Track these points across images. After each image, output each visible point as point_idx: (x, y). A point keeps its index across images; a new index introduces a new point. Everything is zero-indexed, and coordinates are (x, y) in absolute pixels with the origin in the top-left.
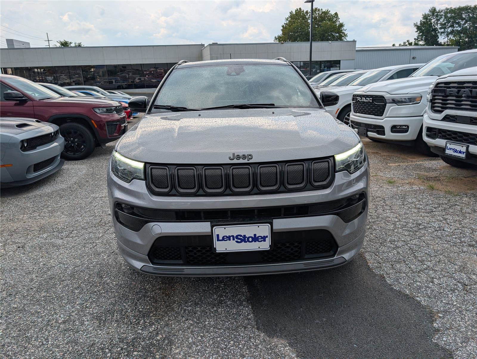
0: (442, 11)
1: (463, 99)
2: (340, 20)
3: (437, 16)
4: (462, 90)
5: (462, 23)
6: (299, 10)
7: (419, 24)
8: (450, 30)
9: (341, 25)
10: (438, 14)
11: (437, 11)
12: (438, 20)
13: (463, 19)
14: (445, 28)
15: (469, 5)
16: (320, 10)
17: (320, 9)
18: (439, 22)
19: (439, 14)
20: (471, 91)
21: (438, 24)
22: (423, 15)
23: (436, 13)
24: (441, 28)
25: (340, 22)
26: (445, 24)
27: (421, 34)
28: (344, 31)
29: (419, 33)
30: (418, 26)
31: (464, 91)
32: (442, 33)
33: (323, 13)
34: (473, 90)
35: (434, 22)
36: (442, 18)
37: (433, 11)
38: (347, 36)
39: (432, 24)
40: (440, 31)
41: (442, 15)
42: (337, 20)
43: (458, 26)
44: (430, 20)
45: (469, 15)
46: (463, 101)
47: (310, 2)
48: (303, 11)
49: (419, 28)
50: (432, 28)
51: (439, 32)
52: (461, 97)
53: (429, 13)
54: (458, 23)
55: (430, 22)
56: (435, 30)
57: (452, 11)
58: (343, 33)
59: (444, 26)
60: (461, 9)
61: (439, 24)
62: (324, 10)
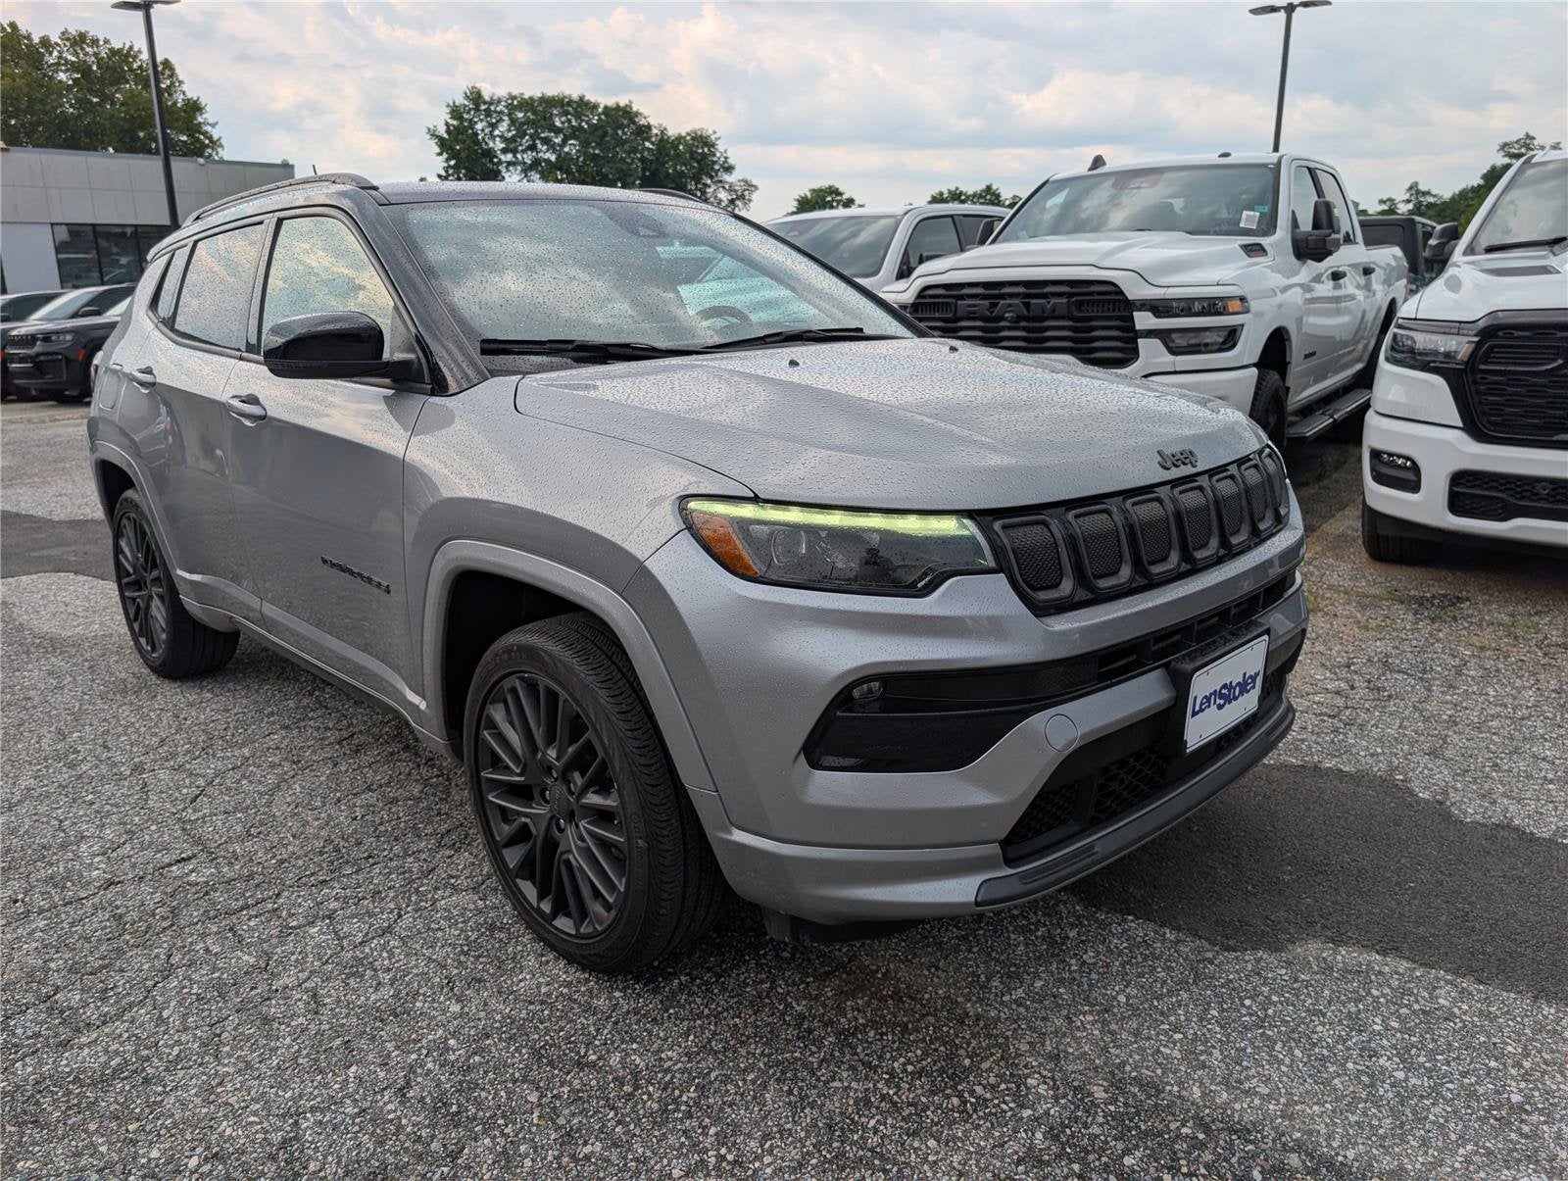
0: (499, 101)
1: (1002, 324)
2: (184, 87)
3: (488, 113)
4: (1002, 302)
5: (556, 141)
6: (9, 30)
7: (442, 131)
8: (528, 158)
9: (194, 107)
10: (489, 108)
11: (487, 98)
12: (494, 126)
13: (558, 131)
14: (514, 152)
15: (567, 93)
16: (101, 43)
17: (102, 39)
18: (496, 132)
19: (492, 108)
20: (1027, 305)
21: (495, 137)
22: (448, 106)
23: (485, 103)
24: (504, 151)
25: (189, 96)
26: (513, 139)
27: (452, 163)
28: (208, 129)
29: (447, 160)
30: (441, 139)
31: (1010, 305)
32: (509, 164)
33: (113, 52)
34: (1033, 301)
35: (483, 130)
36: (501, 120)
37: (476, 97)
38: (221, 146)
39: (477, 134)
40: (503, 157)
41: (501, 112)
42: (172, 83)
43: (548, 150)
44: (472, 124)
45: (569, 121)
46: (1003, 329)
47: (135, 6)
48: (28, 37)
49: (444, 145)
50: (482, 148)
51: (500, 162)
52: (1001, 318)
53: (466, 103)
54: (546, 141)
55: (472, 129)
56: (490, 154)
57: (527, 104)
58: (205, 133)
59: (511, 146)
60: (549, 102)
61: (498, 139)
62: (116, 45)
